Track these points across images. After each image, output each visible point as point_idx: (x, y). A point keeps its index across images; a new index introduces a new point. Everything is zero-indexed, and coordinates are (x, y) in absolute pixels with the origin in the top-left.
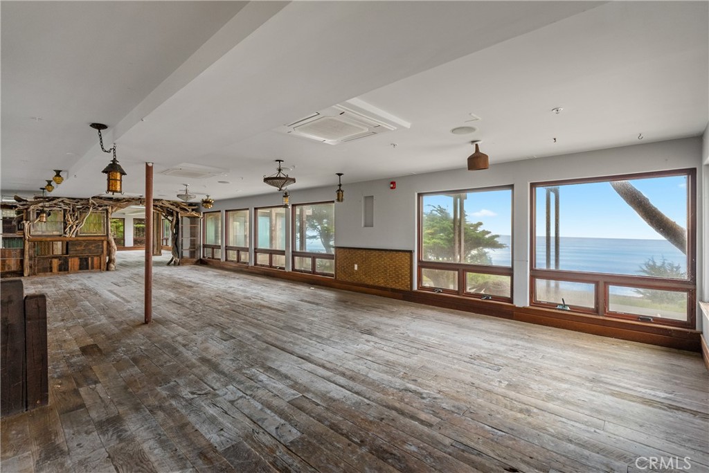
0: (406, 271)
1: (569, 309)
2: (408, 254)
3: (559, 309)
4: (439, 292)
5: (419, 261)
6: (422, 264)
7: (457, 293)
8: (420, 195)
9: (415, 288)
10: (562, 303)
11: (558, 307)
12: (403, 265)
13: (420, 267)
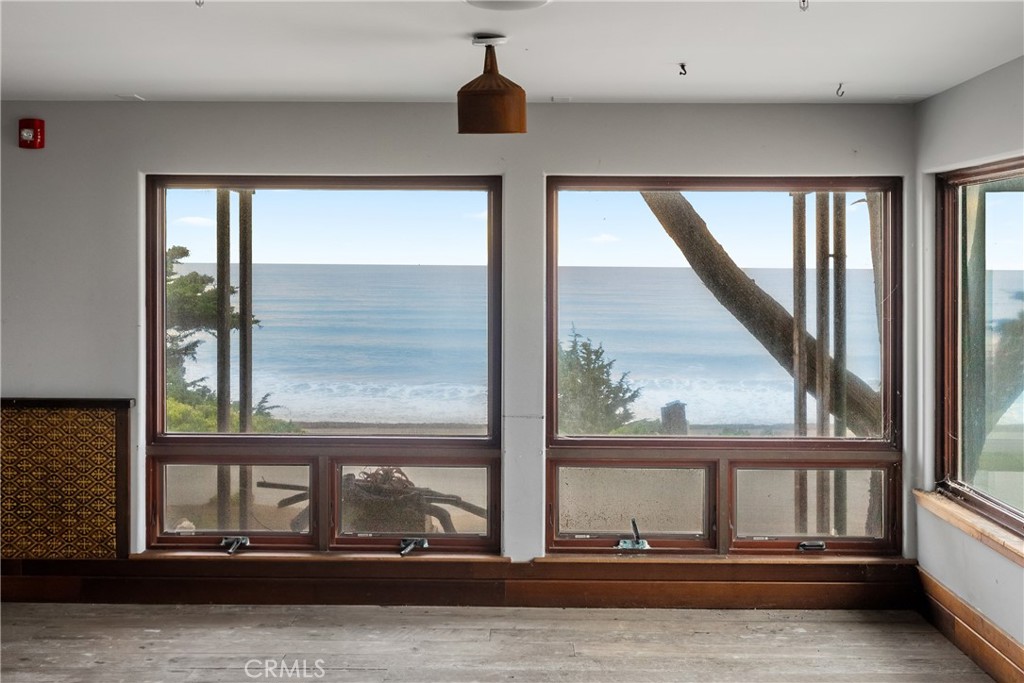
0: (99, 482)
1: (647, 547)
2: (110, 416)
3: (625, 552)
4: (243, 548)
5: (153, 436)
6: (163, 451)
7: (311, 543)
8: (155, 183)
9: (139, 545)
10: (631, 531)
11: (622, 545)
12: (85, 458)
13: (154, 463)
